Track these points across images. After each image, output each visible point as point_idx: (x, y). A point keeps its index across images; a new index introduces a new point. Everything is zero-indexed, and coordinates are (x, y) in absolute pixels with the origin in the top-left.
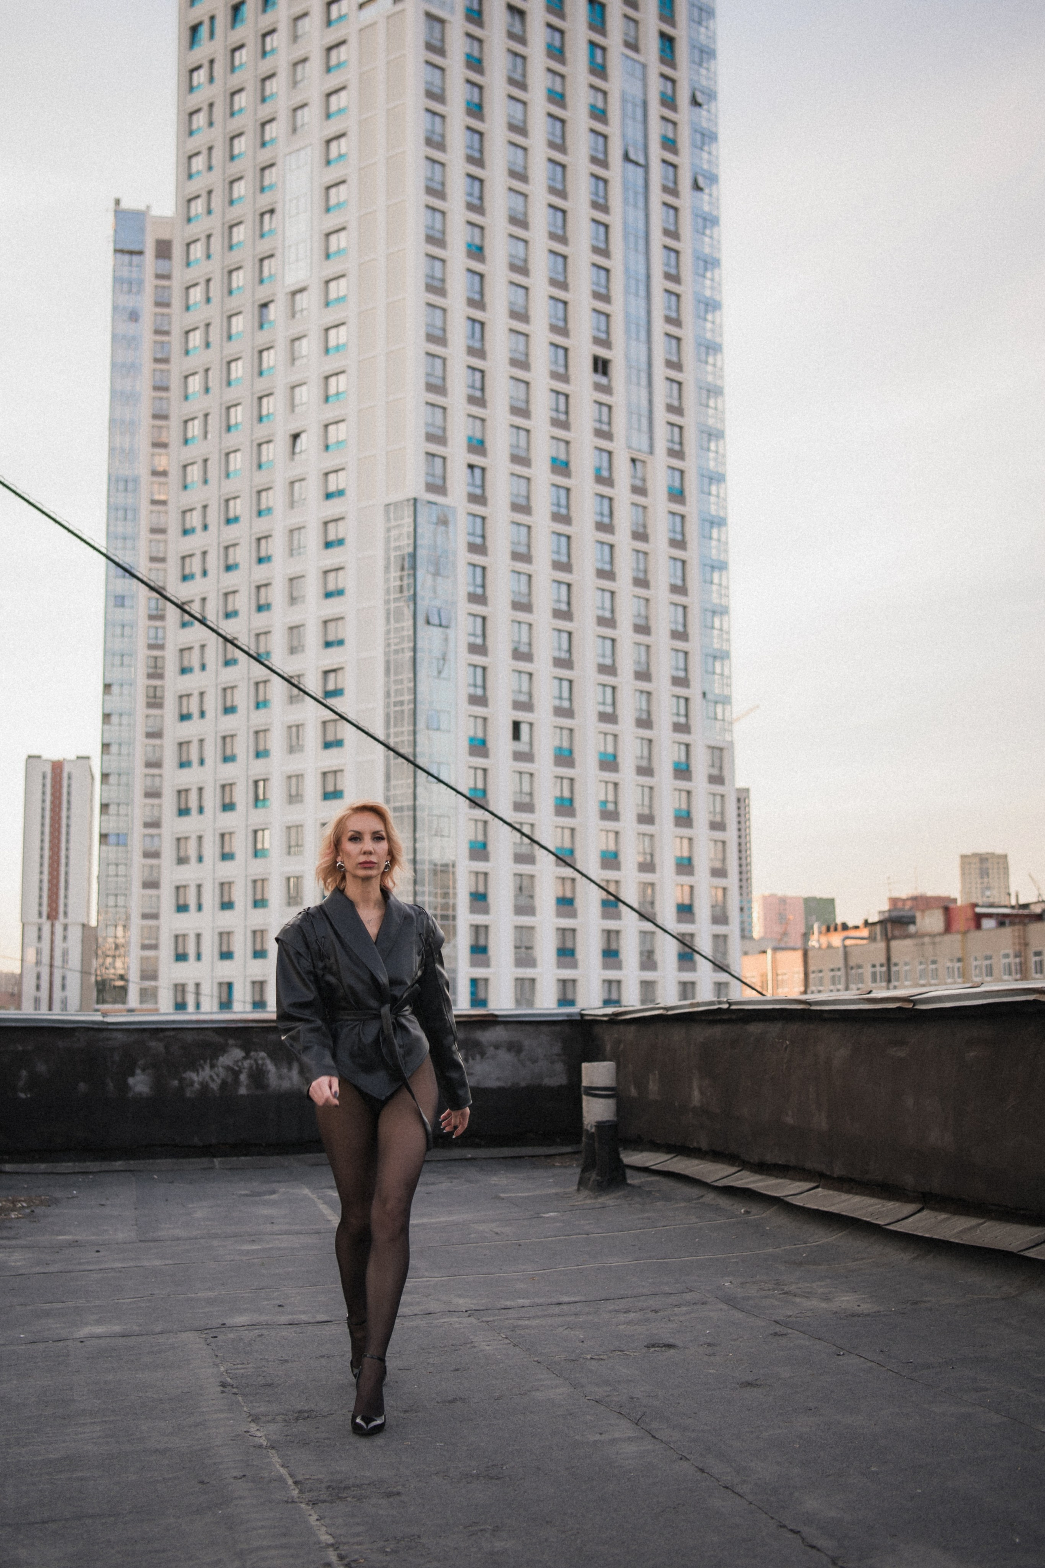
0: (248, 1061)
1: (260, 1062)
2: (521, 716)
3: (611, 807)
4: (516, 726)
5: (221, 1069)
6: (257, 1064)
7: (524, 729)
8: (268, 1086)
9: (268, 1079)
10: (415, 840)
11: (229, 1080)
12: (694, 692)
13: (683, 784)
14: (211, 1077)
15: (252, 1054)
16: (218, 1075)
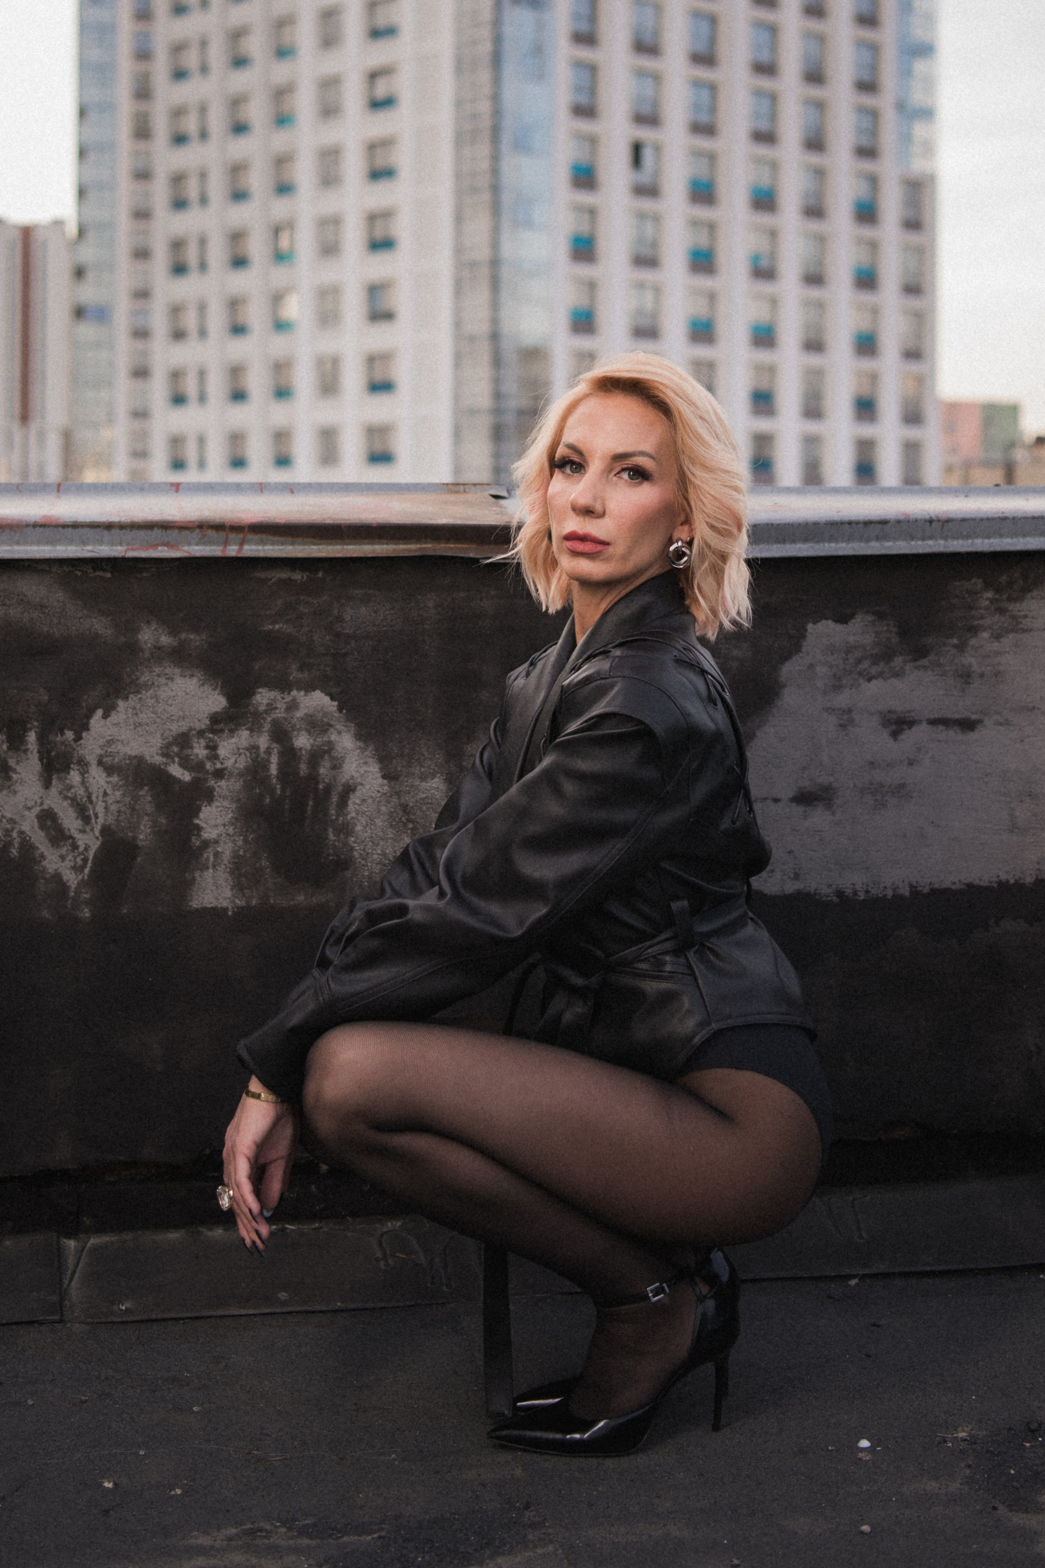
0: (243, 737)
1: (303, 741)
2: (645, 134)
3: (764, 263)
4: (637, 150)
5: (98, 778)
6: (289, 754)
7: (648, 155)
8: (344, 863)
9: (346, 829)
10: (495, 305)
11: (144, 835)
12: (885, 101)
13: (867, 232)
14: (47, 819)
15: (263, 697)
16: (83, 812)
